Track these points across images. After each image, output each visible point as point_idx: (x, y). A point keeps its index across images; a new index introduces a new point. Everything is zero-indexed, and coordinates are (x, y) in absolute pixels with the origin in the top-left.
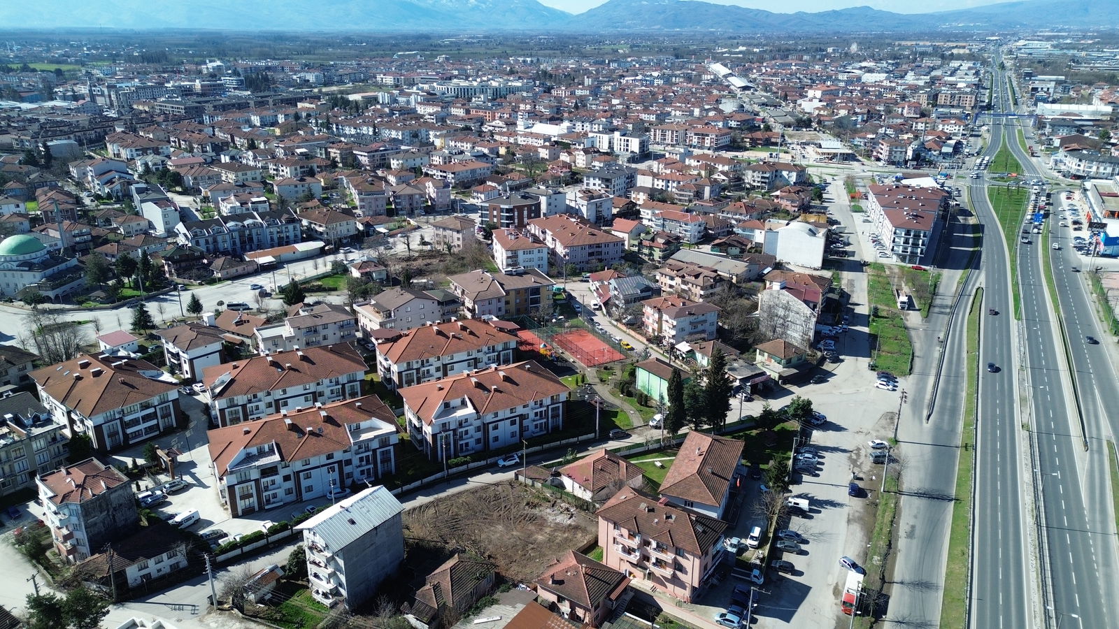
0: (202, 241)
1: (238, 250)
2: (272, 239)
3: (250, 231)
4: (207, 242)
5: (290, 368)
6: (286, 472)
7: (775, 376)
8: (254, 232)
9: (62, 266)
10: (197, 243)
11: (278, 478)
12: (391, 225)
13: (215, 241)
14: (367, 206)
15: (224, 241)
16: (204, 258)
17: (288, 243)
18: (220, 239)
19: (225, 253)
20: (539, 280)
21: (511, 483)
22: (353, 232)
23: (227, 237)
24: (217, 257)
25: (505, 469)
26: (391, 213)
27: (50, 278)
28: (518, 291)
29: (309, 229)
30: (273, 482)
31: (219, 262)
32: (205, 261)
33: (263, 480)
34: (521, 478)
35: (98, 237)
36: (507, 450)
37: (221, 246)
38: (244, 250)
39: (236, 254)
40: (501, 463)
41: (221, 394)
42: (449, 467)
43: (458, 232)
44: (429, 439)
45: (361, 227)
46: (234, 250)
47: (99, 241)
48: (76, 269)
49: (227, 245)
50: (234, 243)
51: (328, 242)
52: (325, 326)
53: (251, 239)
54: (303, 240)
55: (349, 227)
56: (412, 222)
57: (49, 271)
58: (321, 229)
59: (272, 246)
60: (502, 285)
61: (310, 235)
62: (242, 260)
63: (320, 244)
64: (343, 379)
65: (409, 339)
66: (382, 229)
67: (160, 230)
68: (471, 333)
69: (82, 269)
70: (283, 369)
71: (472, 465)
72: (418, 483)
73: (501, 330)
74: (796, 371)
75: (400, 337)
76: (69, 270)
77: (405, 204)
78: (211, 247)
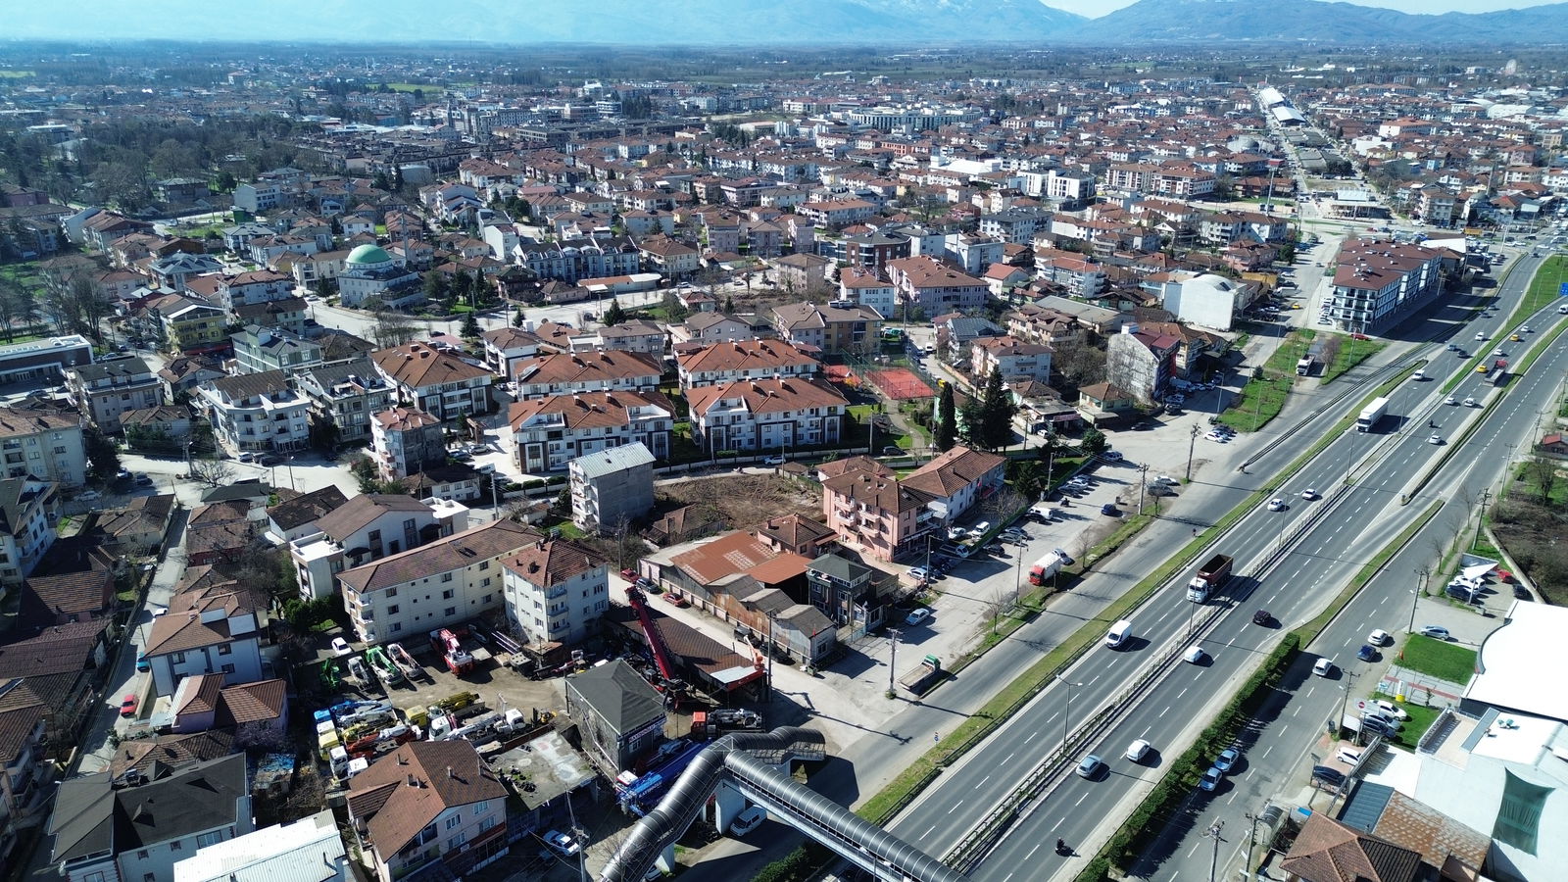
0: (537, 265)
1: (573, 278)
2: (608, 269)
3: (586, 258)
4: (542, 267)
5: (591, 365)
6: (570, 439)
7: (1090, 419)
8: (590, 259)
9: (404, 278)
10: (532, 267)
11: (563, 443)
12: (739, 263)
13: (550, 266)
14: (717, 244)
15: (559, 267)
16: (536, 281)
17: (624, 274)
18: (555, 263)
19: (559, 278)
20: (867, 315)
21: (771, 476)
22: (694, 267)
23: (562, 262)
24: (549, 281)
25: (770, 465)
26: (742, 252)
27: (393, 288)
28: (841, 325)
29: (649, 261)
30: (558, 445)
31: (552, 284)
32: (538, 285)
33: (549, 443)
34: (781, 471)
35: (440, 258)
36: (776, 452)
37: (555, 271)
38: (579, 277)
39: (569, 280)
40: (768, 461)
41: (527, 380)
42: (717, 457)
43: (803, 270)
44: (703, 432)
45: (704, 262)
46: (569, 277)
47: (440, 260)
48: (417, 282)
49: (562, 272)
50: (569, 271)
51: (665, 275)
52: (633, 338)
53: (586, 267)
54: (641, 272)
55: (690, 260)
56: (765, 262)
57: (392, 282)
58: (659, 261)
59: (608, 276)
60: (823, 317)
61: (649, 267)
62: (575, 286)
63: (657, 276)
64: (639, 381)
65: (707, 352)
66: (726, 267)
67: (500, 255)
68: (771, 352)
69: (422, 283)
70: (584, 366)
71: (739, 459)
72: (686, 466)
73: (803, 352)
74: (1115, 415)
75: (700, 350)
76: (410, 282)
77: (760, 243)
78: (545, 271)
